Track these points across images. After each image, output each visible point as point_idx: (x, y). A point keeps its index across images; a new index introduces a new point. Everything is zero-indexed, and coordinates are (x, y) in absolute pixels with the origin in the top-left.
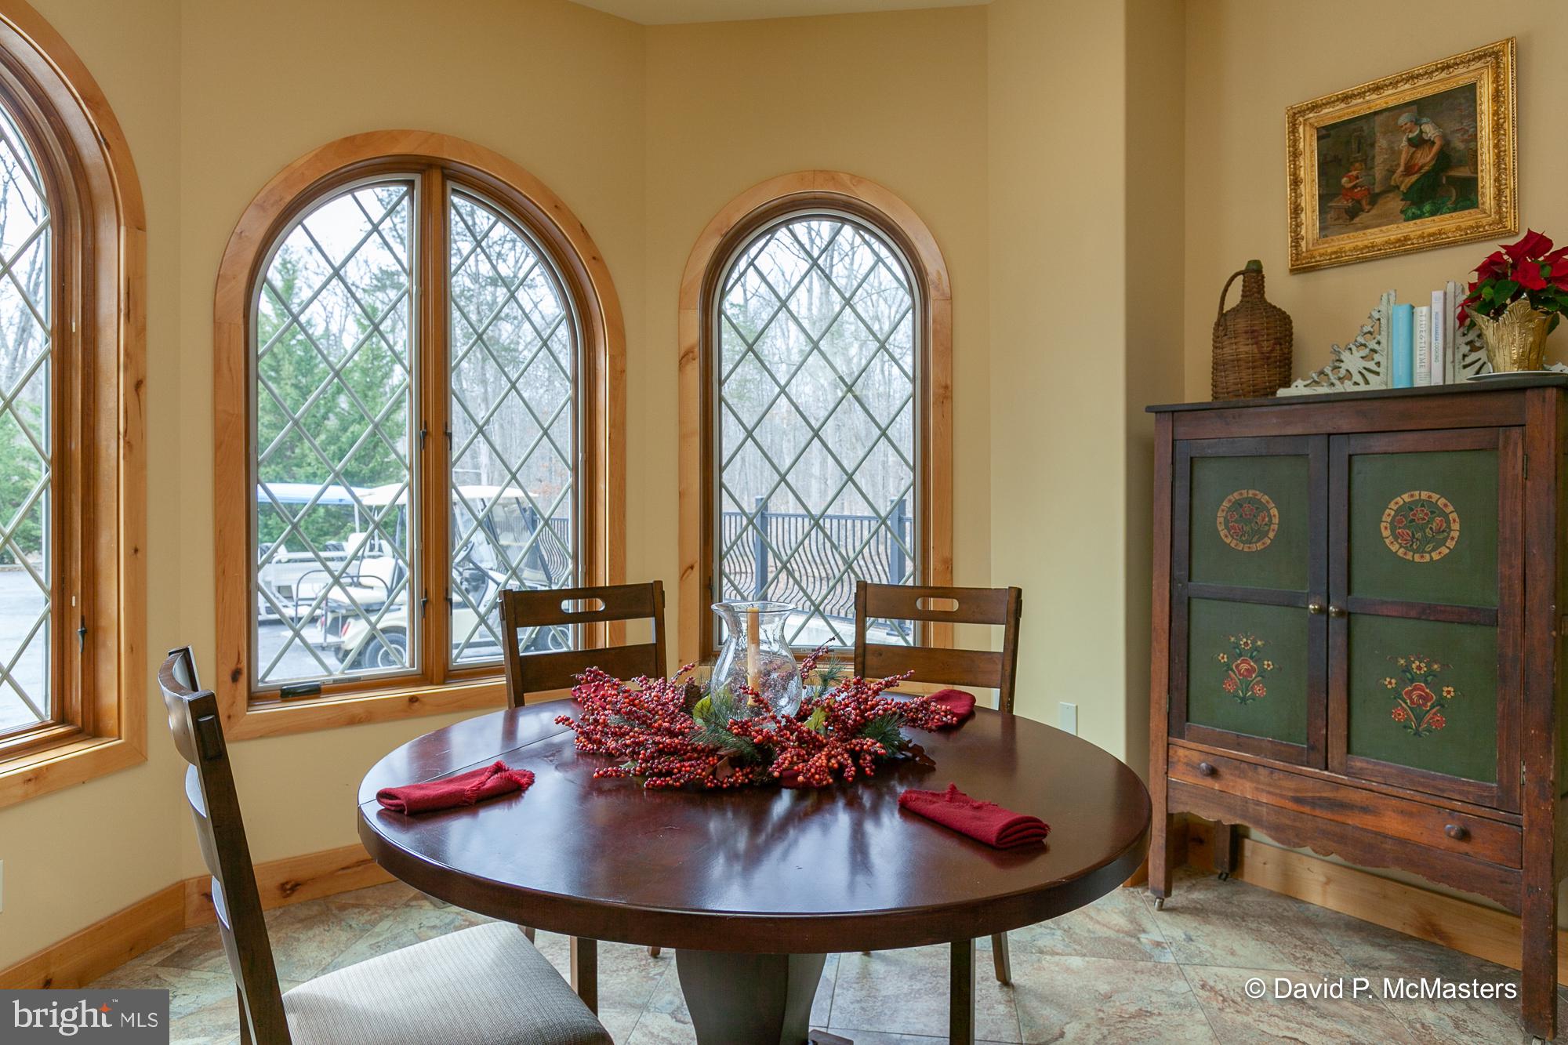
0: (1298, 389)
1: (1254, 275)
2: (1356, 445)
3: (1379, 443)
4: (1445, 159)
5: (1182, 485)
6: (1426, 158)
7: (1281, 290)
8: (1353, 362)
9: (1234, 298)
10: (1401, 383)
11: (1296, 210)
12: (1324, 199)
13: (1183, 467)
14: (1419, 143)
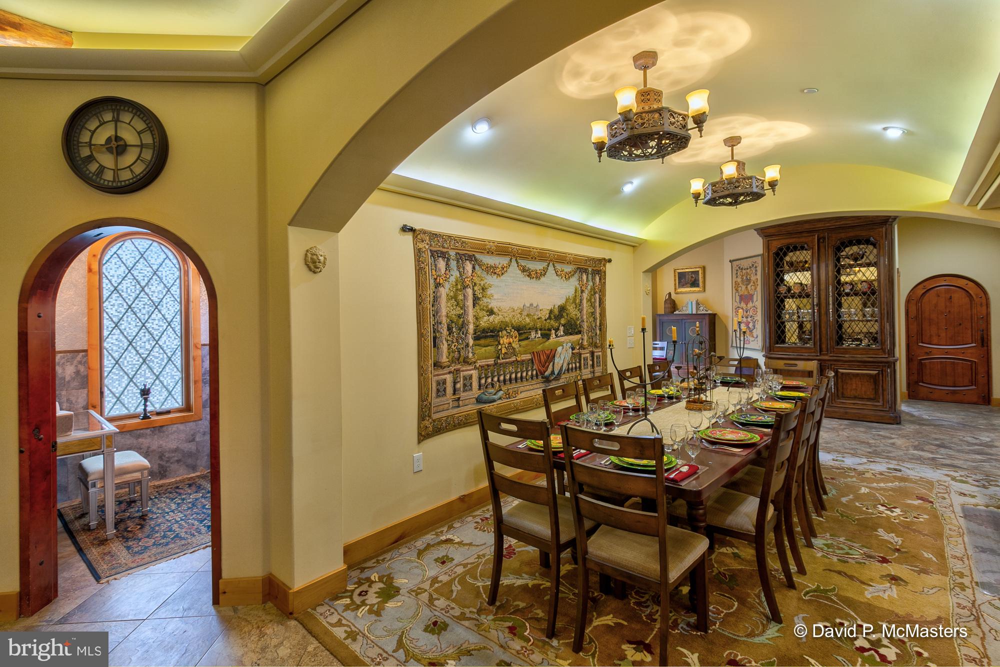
0: (677, 312)
1: (670, 294)
2: (686, 321)
3: (689, 321)
4: (695, 280)
5: (661, 326)
6: (693, 279)
7: (673, 296)
8: (684, 308)
9: (667, 298)
10: (690, 313)
11: (675, 284)
12: (679, 283)
13: (661, 323)
14: (692, 277)
